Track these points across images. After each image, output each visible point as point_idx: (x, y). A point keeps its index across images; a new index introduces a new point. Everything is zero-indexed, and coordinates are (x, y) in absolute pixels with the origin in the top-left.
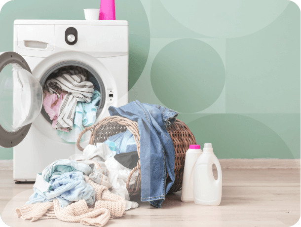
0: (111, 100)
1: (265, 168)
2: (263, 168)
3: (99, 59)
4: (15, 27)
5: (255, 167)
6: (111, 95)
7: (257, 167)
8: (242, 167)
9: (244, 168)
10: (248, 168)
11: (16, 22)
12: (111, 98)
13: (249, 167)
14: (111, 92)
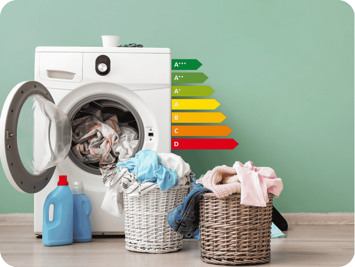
0: (151, 140)
1: (341, 223)
2: (340, 224)
3: (135, 92)
4: (37, 55)
5: (330, 223)
6: (151, 134)
7: (333, 223)
8: (314, 223)
9: (317, 223)
10: (320, 224)
11: (38, 49)
12: (151, 137)
13: (322, 223)
14: (151, 130)
